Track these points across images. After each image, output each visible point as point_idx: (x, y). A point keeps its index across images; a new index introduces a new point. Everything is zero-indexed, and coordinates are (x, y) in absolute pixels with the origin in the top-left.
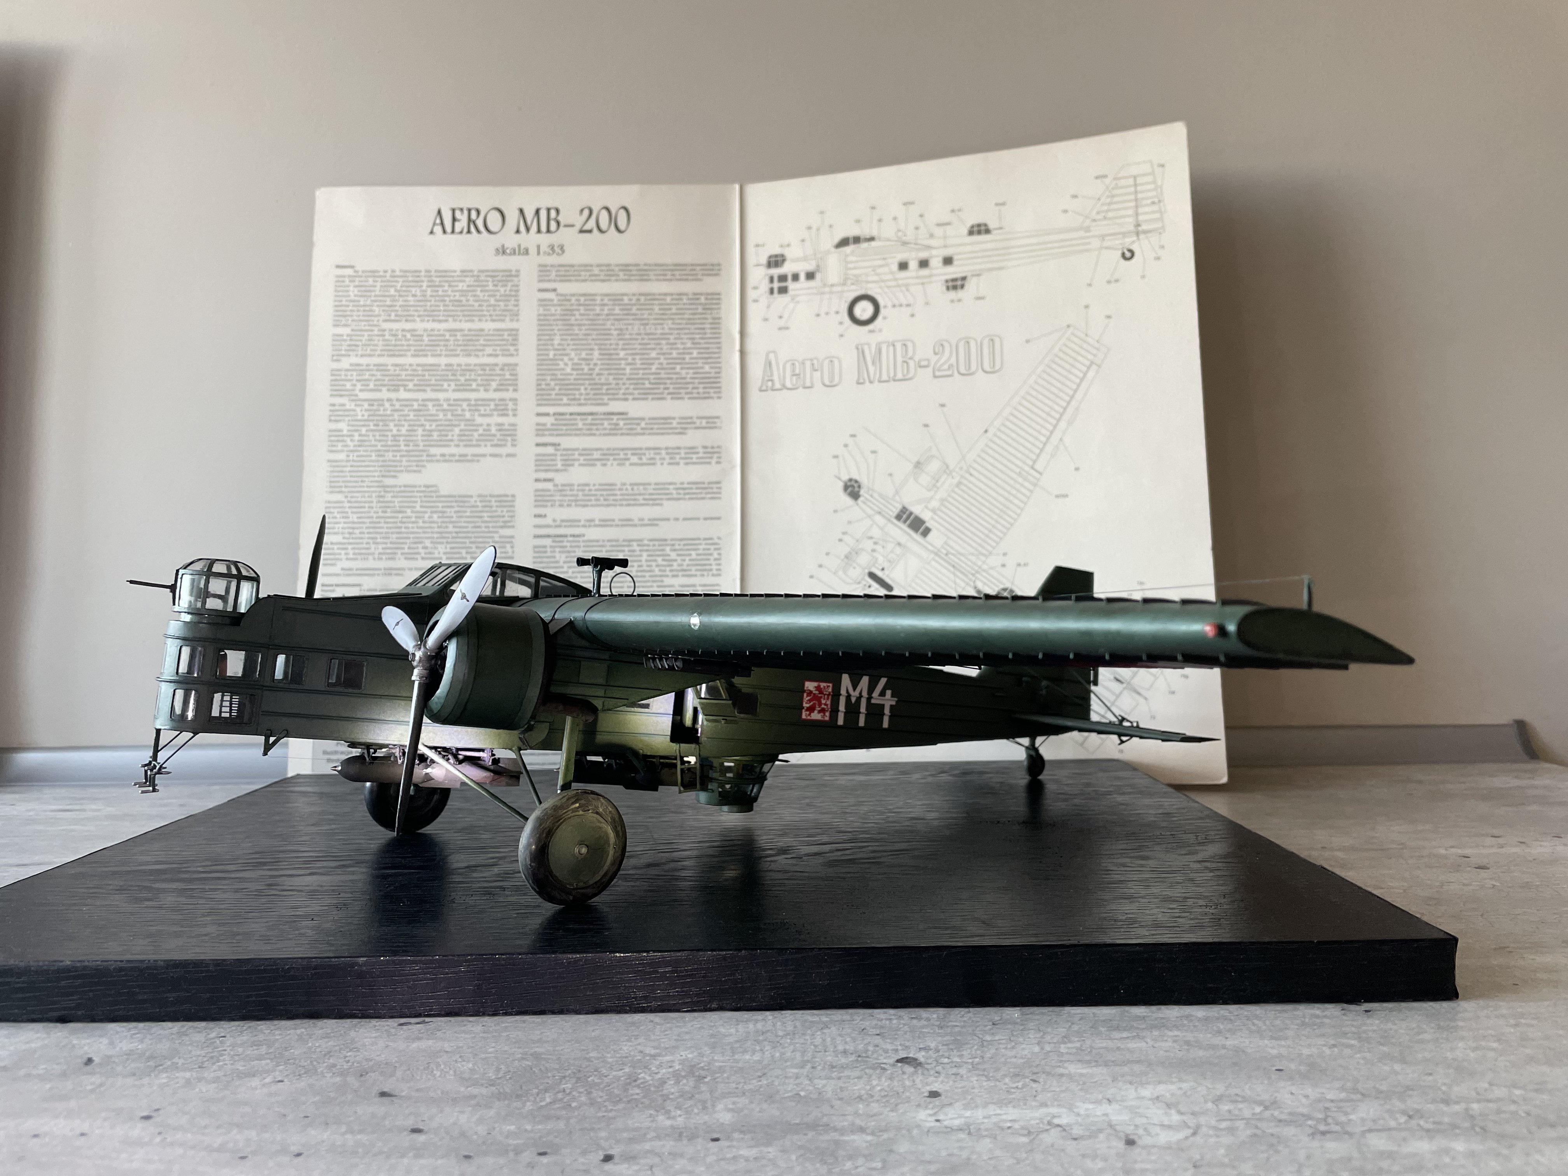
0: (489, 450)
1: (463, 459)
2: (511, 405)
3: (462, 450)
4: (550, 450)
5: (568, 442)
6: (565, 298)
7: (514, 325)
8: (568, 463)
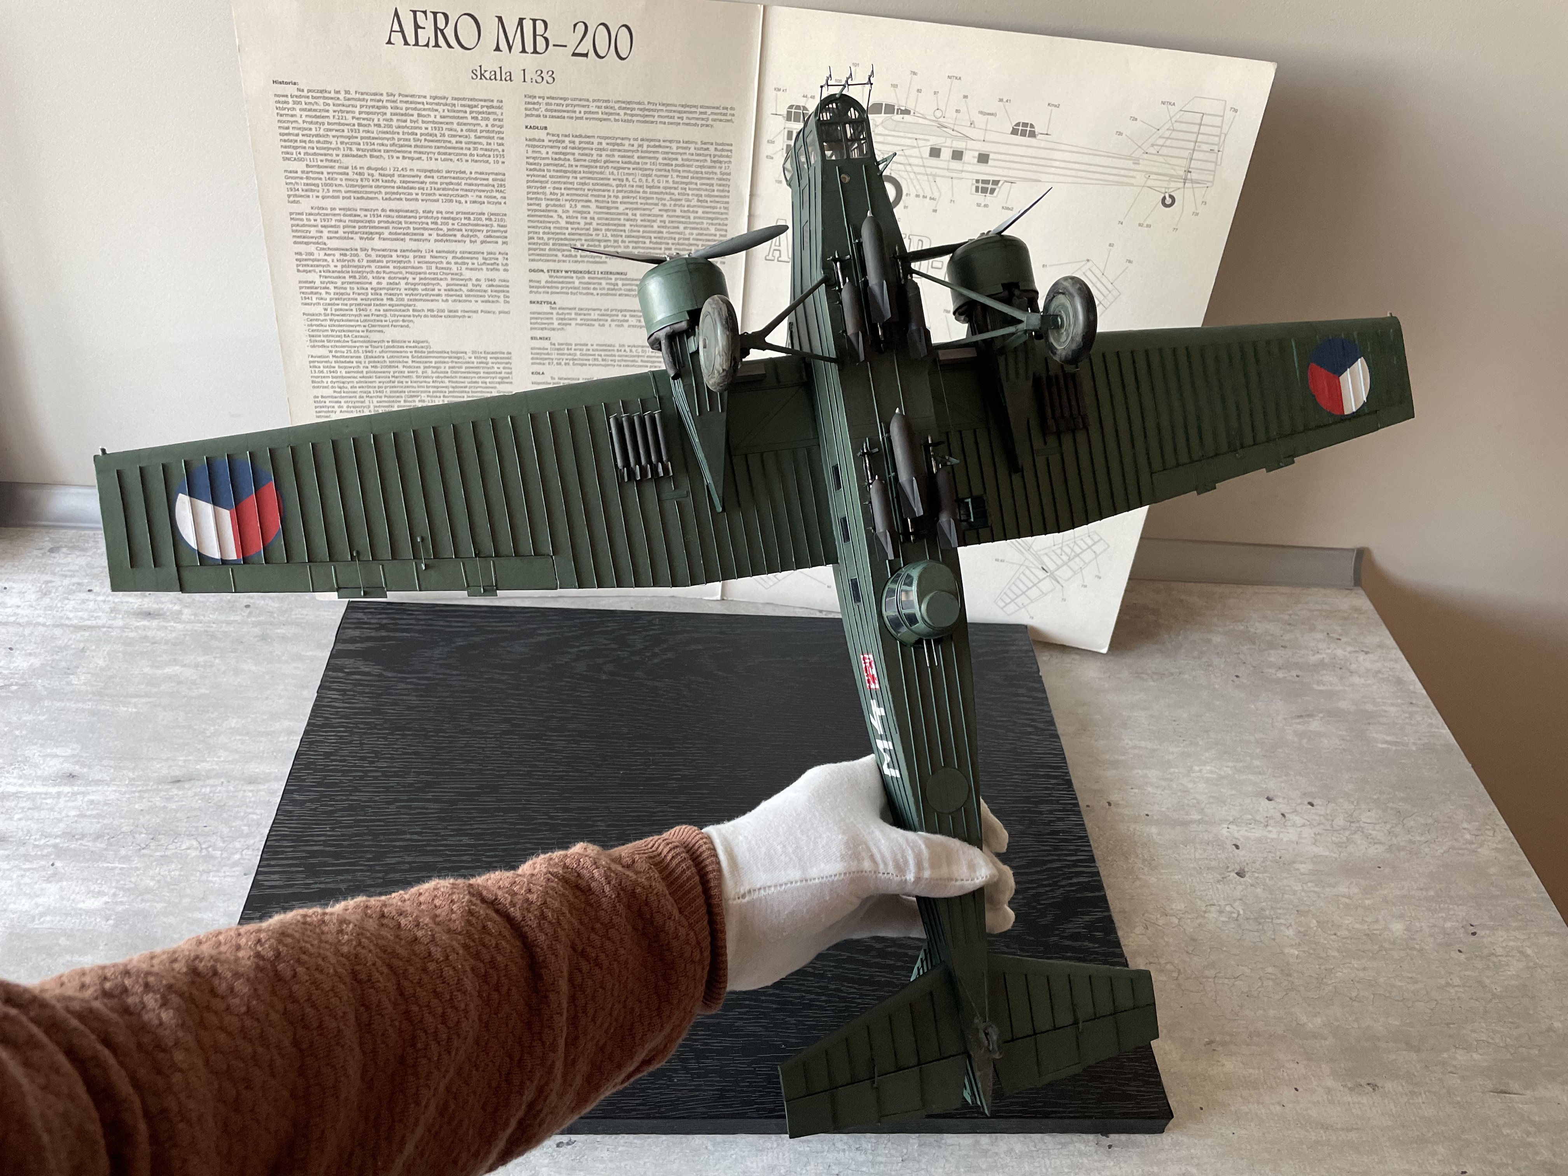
0: (480, 306)
1: (452, 314)
2: (501, 259)
3: (450, 305)
4: (546, 308)
5: (562, 301)
6: (557, 139)
7: (500, 168)
8: (564, 324)
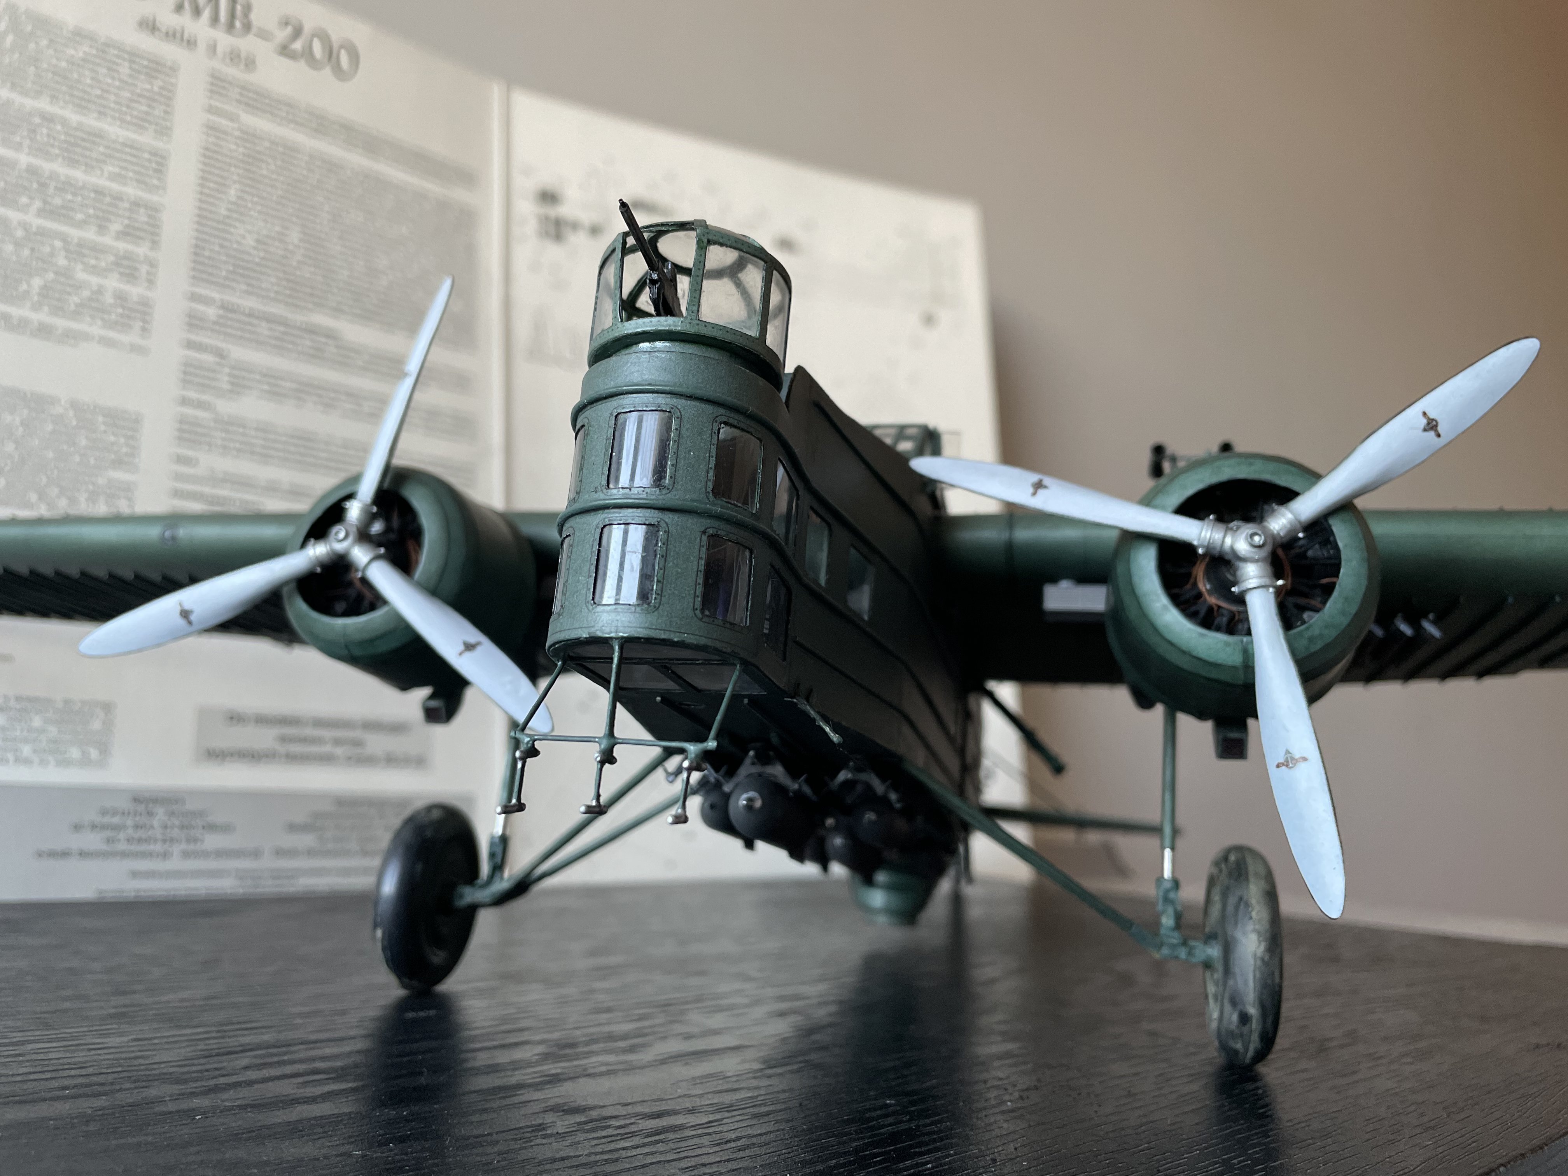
0: (96, 330)
1: (44, 331)
2: (144, 269)
3: (43, 316)
4: (208, 358)
5: (240, 353)
6: (249, 136)
7: (159, 144)
8: (238, 387)
